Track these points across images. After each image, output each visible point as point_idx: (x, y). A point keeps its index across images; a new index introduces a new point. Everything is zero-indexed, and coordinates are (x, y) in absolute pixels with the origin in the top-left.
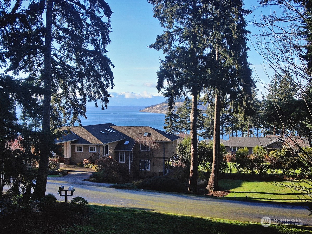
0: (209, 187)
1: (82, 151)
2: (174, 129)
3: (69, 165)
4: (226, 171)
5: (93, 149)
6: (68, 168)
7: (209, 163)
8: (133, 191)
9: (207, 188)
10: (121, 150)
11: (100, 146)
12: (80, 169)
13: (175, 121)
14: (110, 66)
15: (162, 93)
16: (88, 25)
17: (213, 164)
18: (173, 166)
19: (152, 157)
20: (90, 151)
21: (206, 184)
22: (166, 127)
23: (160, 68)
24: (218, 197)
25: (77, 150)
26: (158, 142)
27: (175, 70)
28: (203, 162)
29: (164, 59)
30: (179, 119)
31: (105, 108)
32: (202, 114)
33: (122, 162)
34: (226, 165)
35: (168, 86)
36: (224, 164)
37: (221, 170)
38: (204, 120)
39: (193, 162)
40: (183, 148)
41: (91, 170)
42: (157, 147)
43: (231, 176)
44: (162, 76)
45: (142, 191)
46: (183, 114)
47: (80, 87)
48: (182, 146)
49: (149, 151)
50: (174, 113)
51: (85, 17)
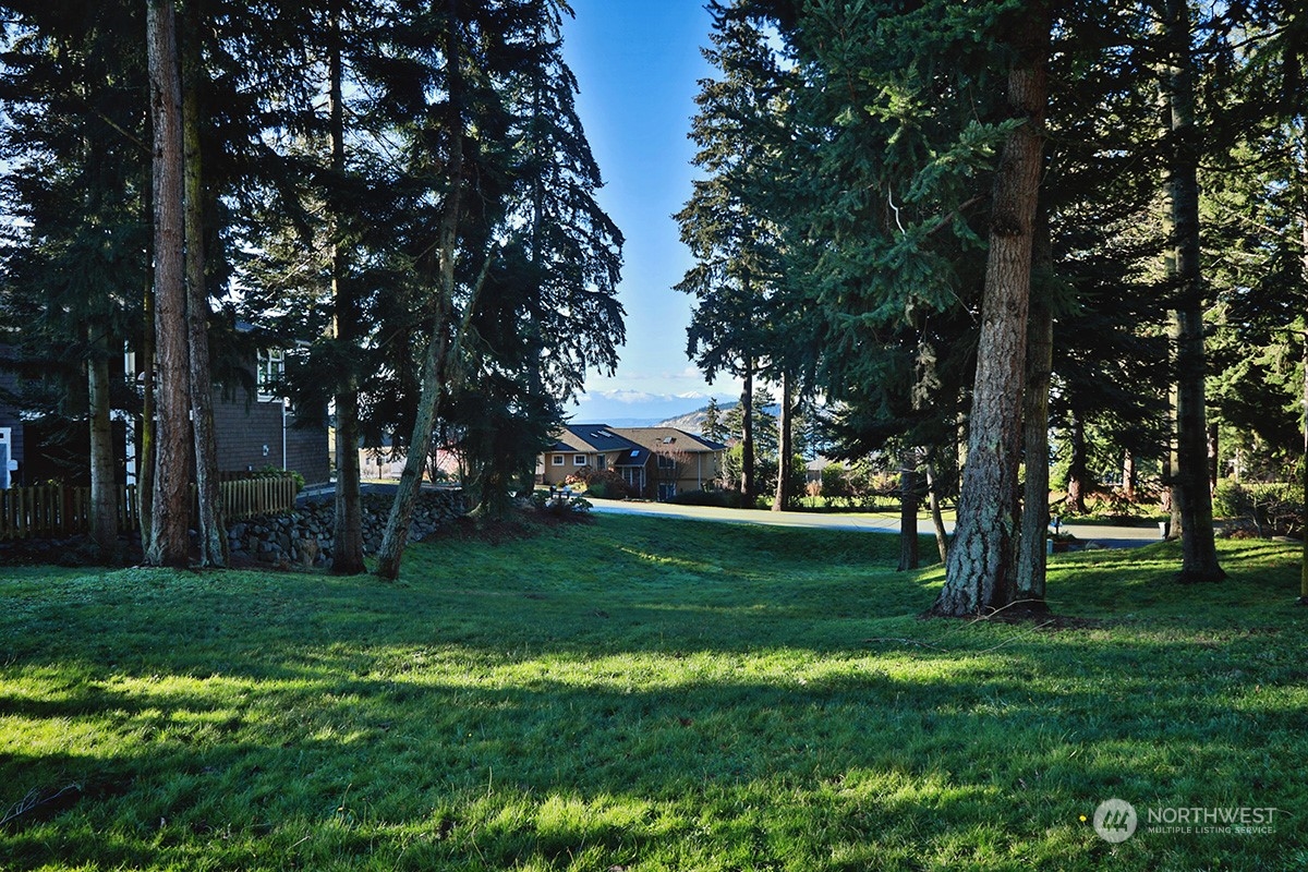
1: (563, 464)
5: (580, 460)
10: (627, 466)
11: (592, 454)
14: (621, 313)
15: (694, 361)
16: (590, 258)
19: (679, 478)
20: (576, 463)
25: (555, 462)
26: (689, 453)
27: (714, 324)
29: (698, 307)
31: (611, 375)
35: (704, 351)
42: (686, 460)
44: (694, 333)
47: (576, 345)
49: (674, 467)
51: (586, 246)
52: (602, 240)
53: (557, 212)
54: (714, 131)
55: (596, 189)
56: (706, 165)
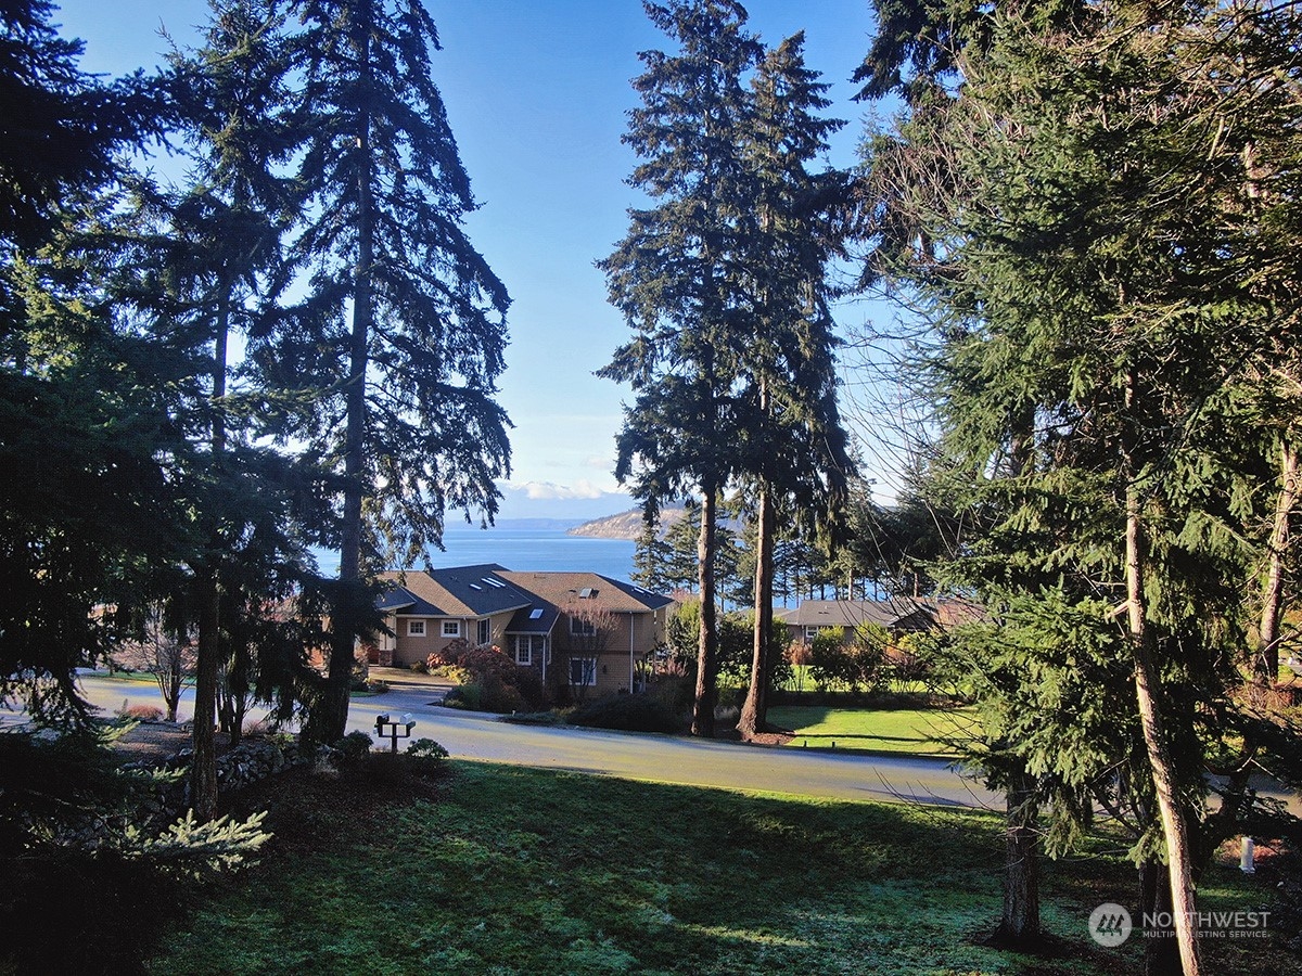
0: (745, 725)
1: (424, 635)
2: (658, 581)
4: (790, 686)
5: (451, 628)
6: (390, 676)
7: (745, 666)
9: (737, 725)
10: (522, 633)
11: (469, 620)
12: (419, 679)
13: (662, 560)
14: (504, 425)
15: (627, 487)
16: (453, 329)
17: (753, 668)
18: (654, 675)
19: (601, 651)
20: (443, 635)
21: (737, 718)
22: (639, 575)
24: (765, 744)
25: (412, 631)
26: (616, 613)
27: (660, 431)
28: (731, 664)
29: (633, 405)
30: (672, 555)
31: (488, 524)
33: (524, 663)
34: (788, 672)
35: (643, 471)
36: (783, 668)
37: (776, 683)
38: (737, 558)
39: (703, 662)
40: (680, 628)
41: (448, 681)
42: (613, 625)
43: (801, 699)
44: (630, 443)
46: (683, 541)
47: (429, 473)
48: (678, 621)
49: (594, 634)
50: (659, 538)
51: (447, 309)
52: (474, 302)
53: (402, 252)
54: (662, 133)
55: (466, 213)
56: (651, 185)
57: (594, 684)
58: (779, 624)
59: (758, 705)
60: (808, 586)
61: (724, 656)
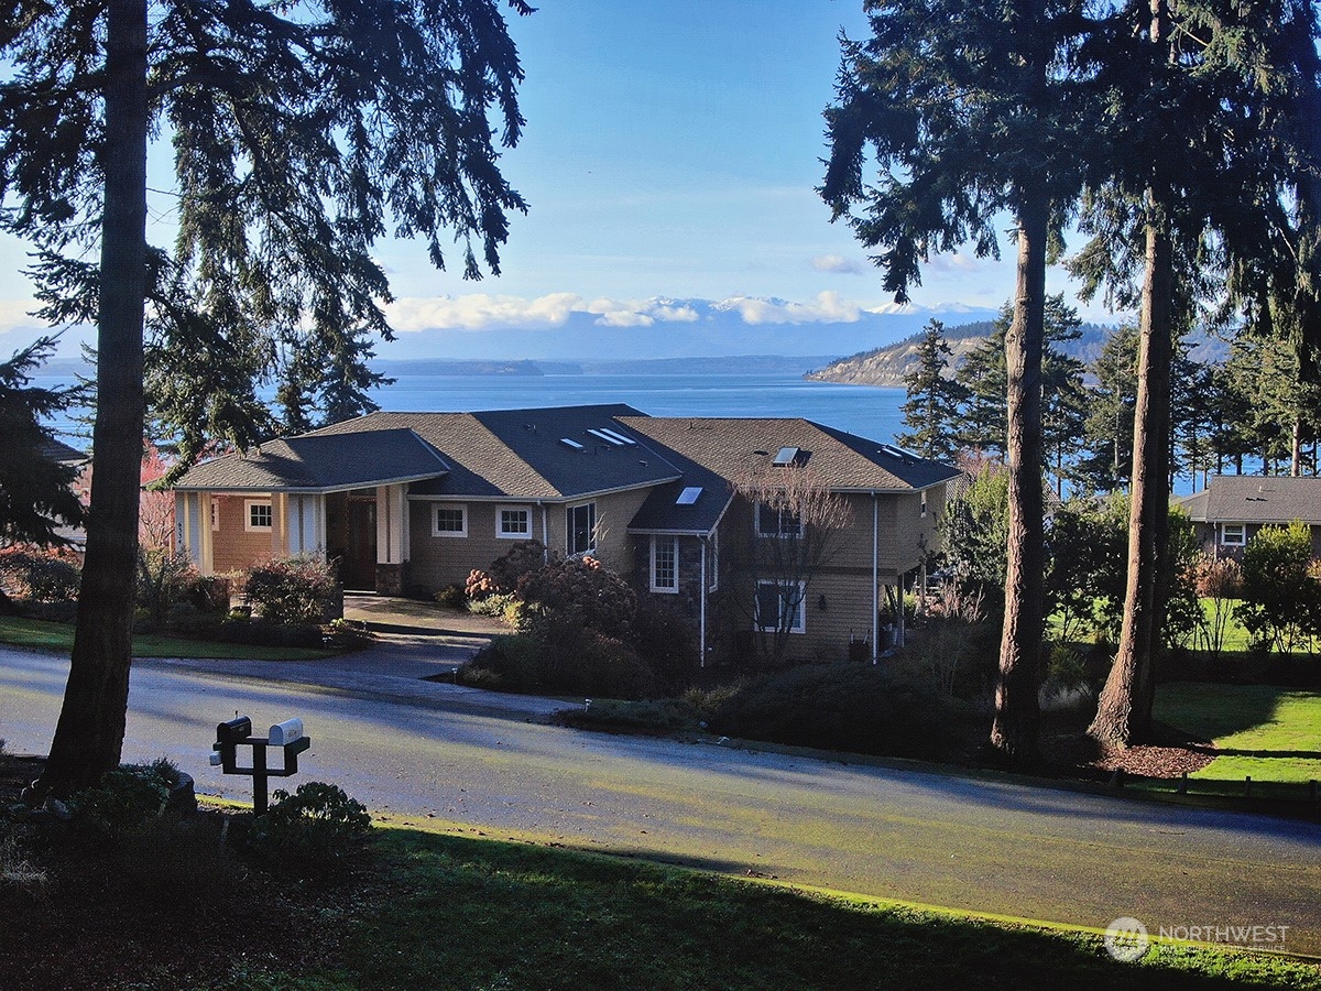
0: (1106, 726)
1: (464, 534)
2: (945, 448)
3: (400, 600)
4: (1194, 641)
5: (514, 521)
6: (388, 615)
7: (1106, 601)
8: (672, 747)
9: (1091, 727)
10: (661, 532)
11: (548, 506)
12: (446, 621)
13: (952, 412)
15: (850, 220)
17: (1126, 605)
18: (921, 615)
19: (813, 568)
20: (500, 534)
21: (1089, 709)
22: (911, 439)
23: (838, 83)
24: (1153, 778)
25: (441, 528)
26: (844, 495)
28: (1075, 596)
30: (970, 403)
31: (484, 267)
32: (1081, 381)
33: (667, 590)
34: (1193, 612)
35: (886, 189)
36: (1183, 606)
37: (1168, 635)
38: (1086, 406)
39: (1016, 592)
40: (973, 524)
41: (499, 624)
42: (837, 517)
43: (1219, 666)
44: (847, 130)
45: (725, 744)
46: (991, 379)
48: (968, 511)
49: (801, 536)
50: (947, 373)
57: (801, 630)
58: (1176, 518)
59: (1135, 688)
60: (1213, 458)
61: (1061, 582)
